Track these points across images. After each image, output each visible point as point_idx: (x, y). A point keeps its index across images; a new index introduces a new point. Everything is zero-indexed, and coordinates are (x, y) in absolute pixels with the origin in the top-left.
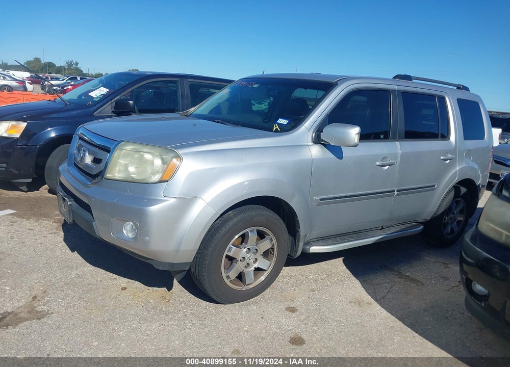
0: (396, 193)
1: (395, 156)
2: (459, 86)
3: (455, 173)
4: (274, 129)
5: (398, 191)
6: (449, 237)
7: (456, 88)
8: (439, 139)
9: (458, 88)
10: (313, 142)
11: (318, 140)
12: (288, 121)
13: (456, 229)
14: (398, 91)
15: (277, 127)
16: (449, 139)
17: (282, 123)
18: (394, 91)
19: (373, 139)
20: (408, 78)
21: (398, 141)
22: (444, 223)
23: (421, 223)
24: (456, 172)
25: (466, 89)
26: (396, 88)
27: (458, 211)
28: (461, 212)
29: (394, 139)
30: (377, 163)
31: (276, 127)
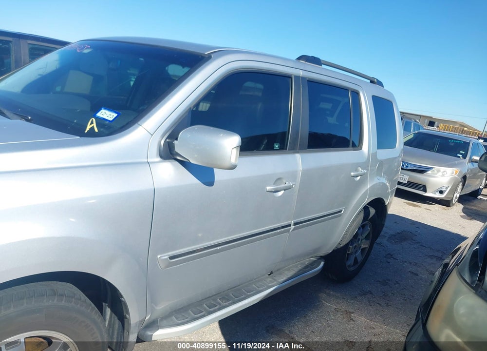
0: (292, 227)
1: (293, 175)
2: (373, 80)
3: (364, 193)
4: (89, 127)
5: (295, 224)
6: (352, 269)
7: (369, 81)
8: (350, 148)
9: (372, 82)
10: (161, 157)
11: (168, 153)
12: (115, 115)
13: (360, 259)
14: (303, 78)
15: (94, 124)
16: (361, 148)
17: (105, 117)
18: (297, 78)
19: (264, 150)
20: (315, 61)
21: (298, 153)
22: (348, 254)
23: (322, 258)
24: (367, 191)
25: (380, 84)
26: (301, 73)
27: (364, 237)
28: (367, 238)
29: (294, 149)
30: (268, 188)
31: (92, 125)
